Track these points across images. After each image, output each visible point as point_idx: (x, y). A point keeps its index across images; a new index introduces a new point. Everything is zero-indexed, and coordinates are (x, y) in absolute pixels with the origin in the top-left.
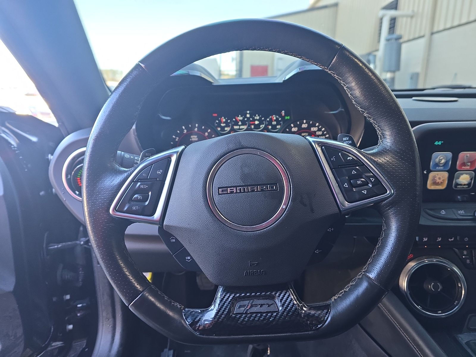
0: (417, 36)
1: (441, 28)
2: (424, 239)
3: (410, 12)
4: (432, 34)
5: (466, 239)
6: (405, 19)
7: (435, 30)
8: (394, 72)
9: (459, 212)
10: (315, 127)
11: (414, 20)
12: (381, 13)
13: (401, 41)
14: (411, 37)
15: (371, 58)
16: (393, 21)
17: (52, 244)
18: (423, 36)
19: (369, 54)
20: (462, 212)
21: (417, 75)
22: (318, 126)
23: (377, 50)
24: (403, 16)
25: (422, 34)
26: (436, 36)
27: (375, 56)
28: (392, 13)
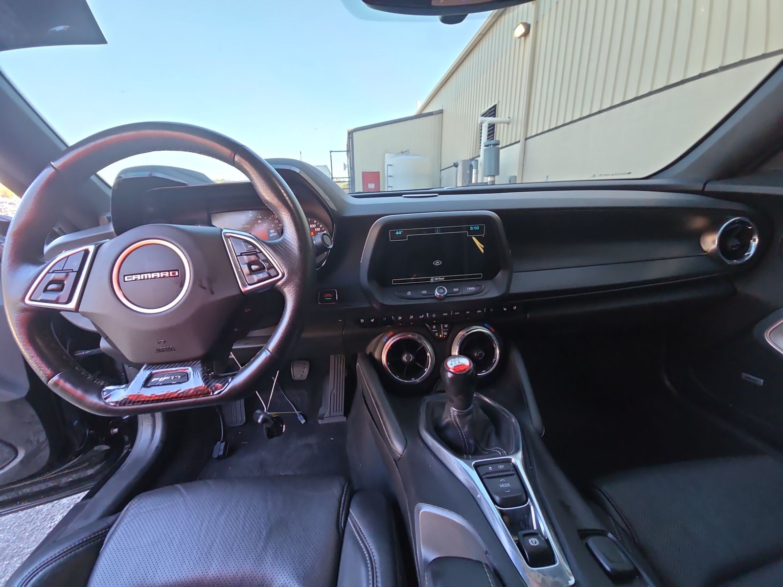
0: (513, 142)
1: (534, 134)
2: (399, 317)
3: (507, 119)
4: (526, 139)
5: (434, 316)
6: (502, 125)
7: (529, 136)
8: (494, 176)
9: (422, 292)
10: (314, 224)
11: (510, 125)
12: (481, 119)
13: (500, 146)
14: (508, 144)
15: (473, 163)
16: (492, 128)
17: (79, 351)
18: (519, 142)
19: (473, 159)
20: (425, 292)
21: (515, 177)
22: (316, 224)
23: (479, 156)
24: (500, 123)
25: (517, 140)
26: (528, 141)
27: (477, 161)
28: (491, 119)
